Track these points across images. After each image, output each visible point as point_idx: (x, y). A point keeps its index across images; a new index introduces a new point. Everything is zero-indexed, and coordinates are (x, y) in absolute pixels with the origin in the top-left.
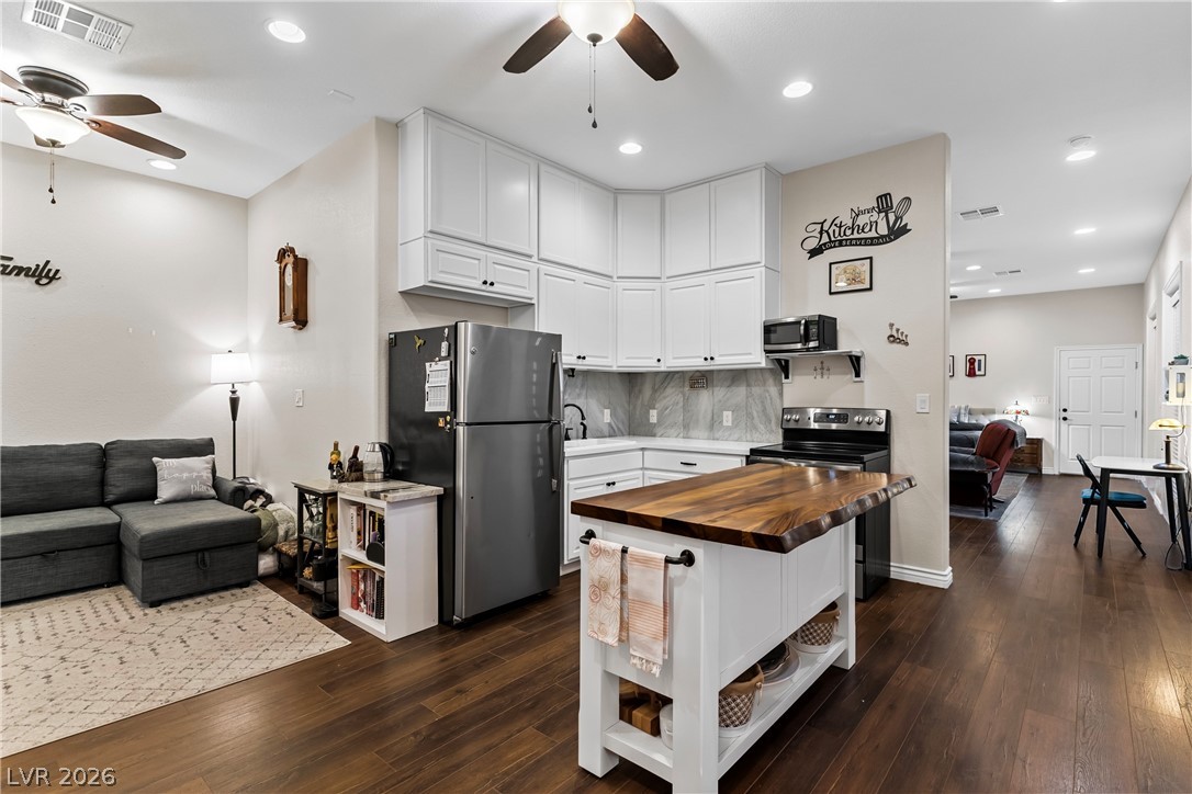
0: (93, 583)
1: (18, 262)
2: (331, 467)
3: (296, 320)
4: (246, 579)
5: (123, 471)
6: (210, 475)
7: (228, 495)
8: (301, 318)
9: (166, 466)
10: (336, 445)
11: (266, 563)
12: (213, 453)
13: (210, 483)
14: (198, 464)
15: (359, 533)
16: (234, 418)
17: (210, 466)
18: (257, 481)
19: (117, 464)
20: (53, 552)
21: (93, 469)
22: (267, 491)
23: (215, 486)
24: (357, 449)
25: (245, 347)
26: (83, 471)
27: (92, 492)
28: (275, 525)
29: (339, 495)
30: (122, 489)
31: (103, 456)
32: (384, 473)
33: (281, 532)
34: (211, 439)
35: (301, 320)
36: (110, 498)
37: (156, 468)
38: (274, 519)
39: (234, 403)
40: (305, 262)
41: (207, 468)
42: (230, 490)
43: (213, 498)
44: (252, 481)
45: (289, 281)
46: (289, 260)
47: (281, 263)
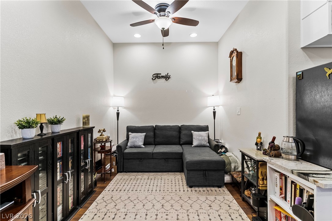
0: (176, 171)
1: (162, 75)
2: (257, 144)
3: (237, 79)
4: (220, 184)
5: (184, 134)
6: (207, 138)
7: (213, 147)
8: (239, 77)
9: (195, 134)
10: (260, 134)
11: (227, 178)
12: (208, 131)
13: (207, 141)
14: (204, 134)
15: (281, 189)
16: (214, 119)
17: (207, 135)
18: (222, 142)
19: (184, 132)
20: (167, 159)
21: (177, 133)
22: (226, 146)
23: (209, 142)
24: (274, 138)
25: (217, 94)
26: (175, 133)
27: (177, 140)
28: (230, 163)
29: (268, 165)
30: (184, 140)
31: (179, 129)
32: (297, 156)
33: (233, 167)
34: (208, 126)
35: (239, 79)
36: (181, 143)
37: (192, 134)
38: (230, 161)
39: (214, 113)
40: (241, 53)
41: (206, 136)
42: (214, 145)
43: (208, 147)
44: (220, 141)
45: (234, 63)
46: (235, 54)
47: (231, 57)
